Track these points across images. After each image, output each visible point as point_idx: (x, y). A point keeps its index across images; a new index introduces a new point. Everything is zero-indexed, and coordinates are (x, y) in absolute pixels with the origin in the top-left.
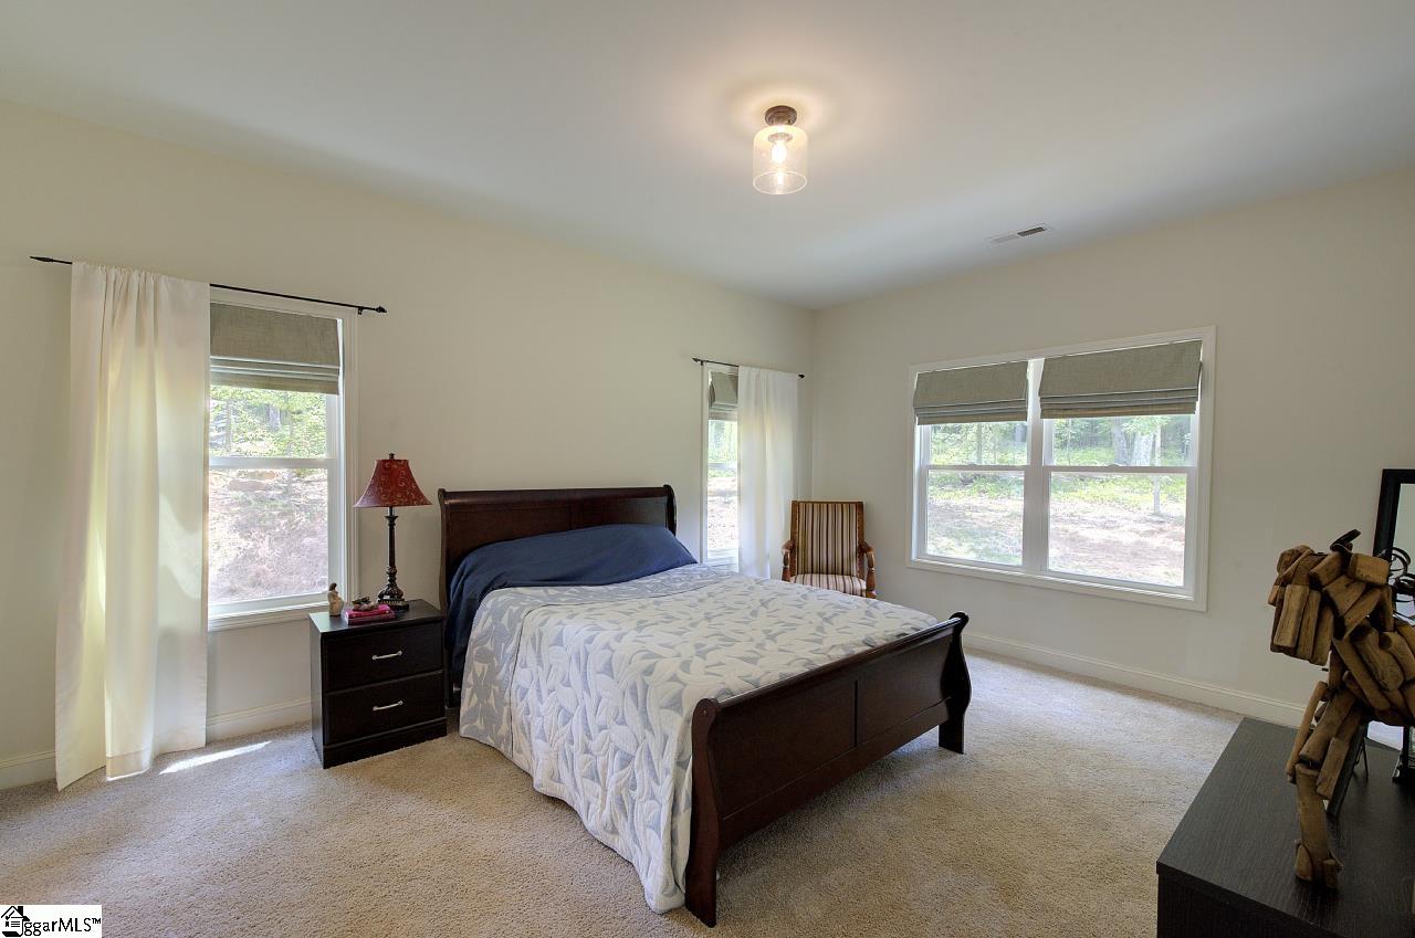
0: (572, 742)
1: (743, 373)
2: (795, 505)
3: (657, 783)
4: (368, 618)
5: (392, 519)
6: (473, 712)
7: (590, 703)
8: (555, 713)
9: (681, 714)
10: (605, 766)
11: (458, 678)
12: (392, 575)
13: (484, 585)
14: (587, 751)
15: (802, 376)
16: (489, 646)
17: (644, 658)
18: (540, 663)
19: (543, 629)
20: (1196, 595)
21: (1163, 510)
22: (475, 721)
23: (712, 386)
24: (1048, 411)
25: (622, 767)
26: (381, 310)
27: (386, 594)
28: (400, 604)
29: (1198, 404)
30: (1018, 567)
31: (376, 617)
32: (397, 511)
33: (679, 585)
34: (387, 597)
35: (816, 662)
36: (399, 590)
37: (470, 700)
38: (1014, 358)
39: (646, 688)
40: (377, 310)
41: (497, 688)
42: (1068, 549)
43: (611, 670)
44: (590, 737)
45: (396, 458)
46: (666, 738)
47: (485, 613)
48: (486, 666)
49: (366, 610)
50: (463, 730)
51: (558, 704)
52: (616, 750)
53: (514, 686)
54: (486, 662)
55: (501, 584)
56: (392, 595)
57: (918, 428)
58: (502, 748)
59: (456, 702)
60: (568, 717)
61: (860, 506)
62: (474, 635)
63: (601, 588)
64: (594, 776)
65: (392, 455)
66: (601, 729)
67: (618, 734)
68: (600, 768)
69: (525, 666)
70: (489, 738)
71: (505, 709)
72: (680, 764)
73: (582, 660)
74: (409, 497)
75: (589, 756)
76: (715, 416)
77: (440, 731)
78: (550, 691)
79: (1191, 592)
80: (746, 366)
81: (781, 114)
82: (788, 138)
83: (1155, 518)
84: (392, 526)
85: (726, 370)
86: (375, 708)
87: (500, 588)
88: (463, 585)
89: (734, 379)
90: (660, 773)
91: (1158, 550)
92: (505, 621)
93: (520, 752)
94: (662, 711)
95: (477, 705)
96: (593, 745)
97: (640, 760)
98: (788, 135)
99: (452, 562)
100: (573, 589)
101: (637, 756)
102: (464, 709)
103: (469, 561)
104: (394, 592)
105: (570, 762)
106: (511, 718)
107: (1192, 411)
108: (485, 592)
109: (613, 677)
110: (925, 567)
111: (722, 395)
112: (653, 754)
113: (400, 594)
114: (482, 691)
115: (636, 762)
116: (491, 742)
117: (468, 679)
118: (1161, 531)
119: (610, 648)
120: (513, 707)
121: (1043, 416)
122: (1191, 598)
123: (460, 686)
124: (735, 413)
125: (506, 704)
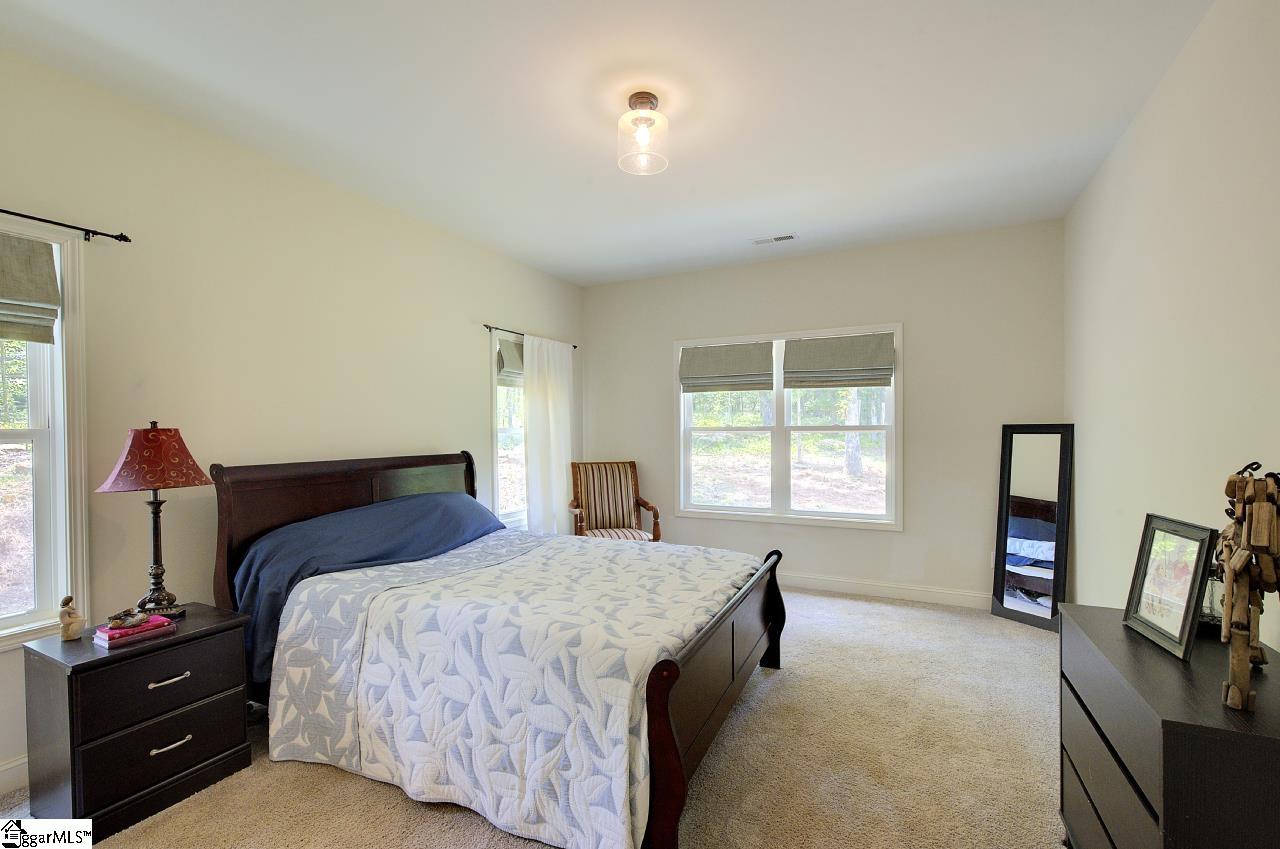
0: (469, 735)
1: (527, 341)
2: (575, 467)
3: (602, 756)
4: (138, 637)
5: (156, 505)
6: (291, 730)
7: (492, 689)
8: (438, 706)
9: (628, 679)
10: (523, 752)
11: (261, 691)
12: (158, 578)
13: (291, 575)
14: (494, 741)
15: (575, 347)
16: (310, 645)
17: (562, 629)
18: (403, 653)
19: (401, 616)
20: (896, 520)
21: (804, 460)
22: (296, 736)
23: (499, 353)
24: (789, 383)
25: (549, 749)
26: (122, 238)
27: (150, 601)
28: (174, 611)
29: (893, 379)
30: (768, 509)
31: (148, 634)
32: (163, 494)
33: (504, 551)
34: (151, 606)
35: (711, 609)
36: (169, 595)
37: (284, 716)
38: (762, 339)
39: (574, 661)
40: (116, 237)
41: (331, 694)
42: (750, 492)
43: (520, 647)
44: (497, 725)
45: (160, 426)
46: (608, 708)
47: (297, 609)
48: (308, 670)
49: (134, 626)
50: (275, 753)
51: (441, 696)
52: (537, 732)
53: (362, 687)
54: (308, 666)
55: (311, 571)
56: (158, 602)
57: (682, 394)
58: (343, 763)
59: (263, 720)
60: (459, 709)
61: (633, 465)
62: (283, 636)
63: (420, 562)
64: (507, 766)
65: (154, 424)
66: (512, 713)
67: (538, 715)
68: (514, 757)
69: (378, 660)
70: (317, 754)
71: (350, 717)
72: (633, 731)
73: (473, 644)
74: (187, 475)
75: (497, 745)
76: (502, 383)
77: (243, 761)
78: (425, 685)
79: (893, 518)
80: (531, 335)
81: (643, 99)
82: (649, 122)
83: (800, 466)
84: (156, 514)
85: (512, 338)
86: (154, 752)
87: (311, 575)
88: (257, 578)
89: (520, 347)
90: (605, 747)
91: (808, 489)
92: (335, 612)
93: (374, 760)
94: (600, 681)
95: (297, 718)
96: (501, 734)
97: (575, 736)
98: (650, 120)
99: (233, 553)
100: (393, 567)
101: (569, 733)
102: (275, 728)
103: (259, 550)
104: (160, 596)
105: (467, 759)
106: (357, 725)
107: (889, 384)
108: (292, 583)
109: (525, 656)
110: (689, 515)
111: (508, 360)
112: (592, 728)
113: (171, 601)
114: (305, 698)
115: (568, 740)
116: (321, 758)
117: (279, 690)
118: (808, 475)
119: (513, 625)
120: (362, 711)
121: (785, 386)
122: (893, 522)
123: (266, 702)
124: (520, 380)
125: (349, 710)
